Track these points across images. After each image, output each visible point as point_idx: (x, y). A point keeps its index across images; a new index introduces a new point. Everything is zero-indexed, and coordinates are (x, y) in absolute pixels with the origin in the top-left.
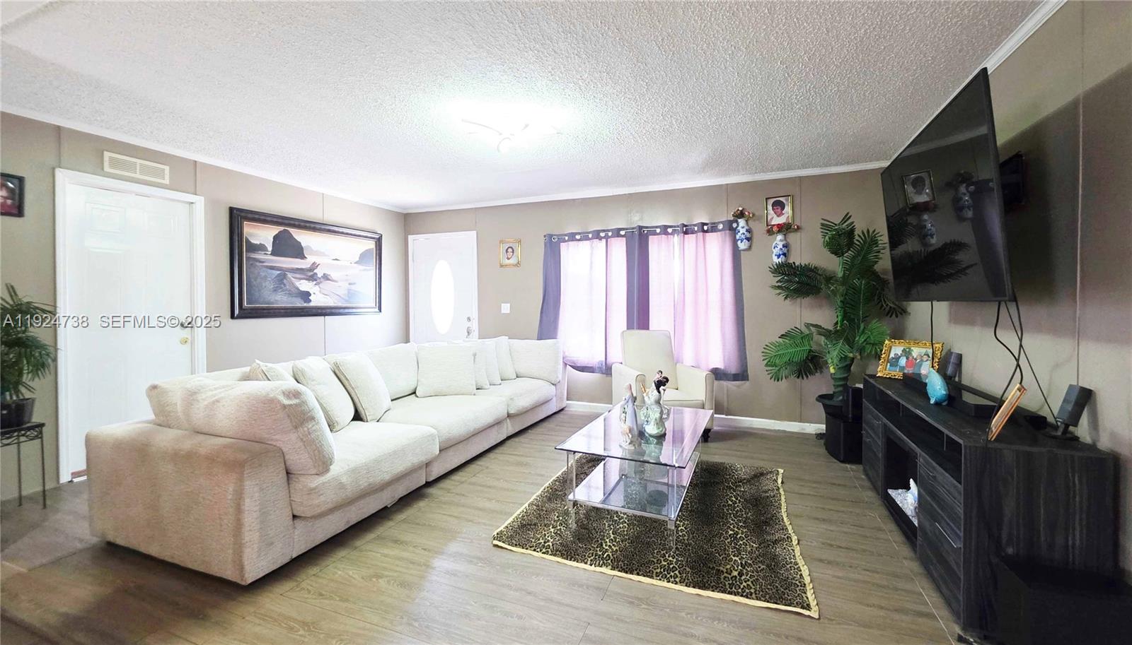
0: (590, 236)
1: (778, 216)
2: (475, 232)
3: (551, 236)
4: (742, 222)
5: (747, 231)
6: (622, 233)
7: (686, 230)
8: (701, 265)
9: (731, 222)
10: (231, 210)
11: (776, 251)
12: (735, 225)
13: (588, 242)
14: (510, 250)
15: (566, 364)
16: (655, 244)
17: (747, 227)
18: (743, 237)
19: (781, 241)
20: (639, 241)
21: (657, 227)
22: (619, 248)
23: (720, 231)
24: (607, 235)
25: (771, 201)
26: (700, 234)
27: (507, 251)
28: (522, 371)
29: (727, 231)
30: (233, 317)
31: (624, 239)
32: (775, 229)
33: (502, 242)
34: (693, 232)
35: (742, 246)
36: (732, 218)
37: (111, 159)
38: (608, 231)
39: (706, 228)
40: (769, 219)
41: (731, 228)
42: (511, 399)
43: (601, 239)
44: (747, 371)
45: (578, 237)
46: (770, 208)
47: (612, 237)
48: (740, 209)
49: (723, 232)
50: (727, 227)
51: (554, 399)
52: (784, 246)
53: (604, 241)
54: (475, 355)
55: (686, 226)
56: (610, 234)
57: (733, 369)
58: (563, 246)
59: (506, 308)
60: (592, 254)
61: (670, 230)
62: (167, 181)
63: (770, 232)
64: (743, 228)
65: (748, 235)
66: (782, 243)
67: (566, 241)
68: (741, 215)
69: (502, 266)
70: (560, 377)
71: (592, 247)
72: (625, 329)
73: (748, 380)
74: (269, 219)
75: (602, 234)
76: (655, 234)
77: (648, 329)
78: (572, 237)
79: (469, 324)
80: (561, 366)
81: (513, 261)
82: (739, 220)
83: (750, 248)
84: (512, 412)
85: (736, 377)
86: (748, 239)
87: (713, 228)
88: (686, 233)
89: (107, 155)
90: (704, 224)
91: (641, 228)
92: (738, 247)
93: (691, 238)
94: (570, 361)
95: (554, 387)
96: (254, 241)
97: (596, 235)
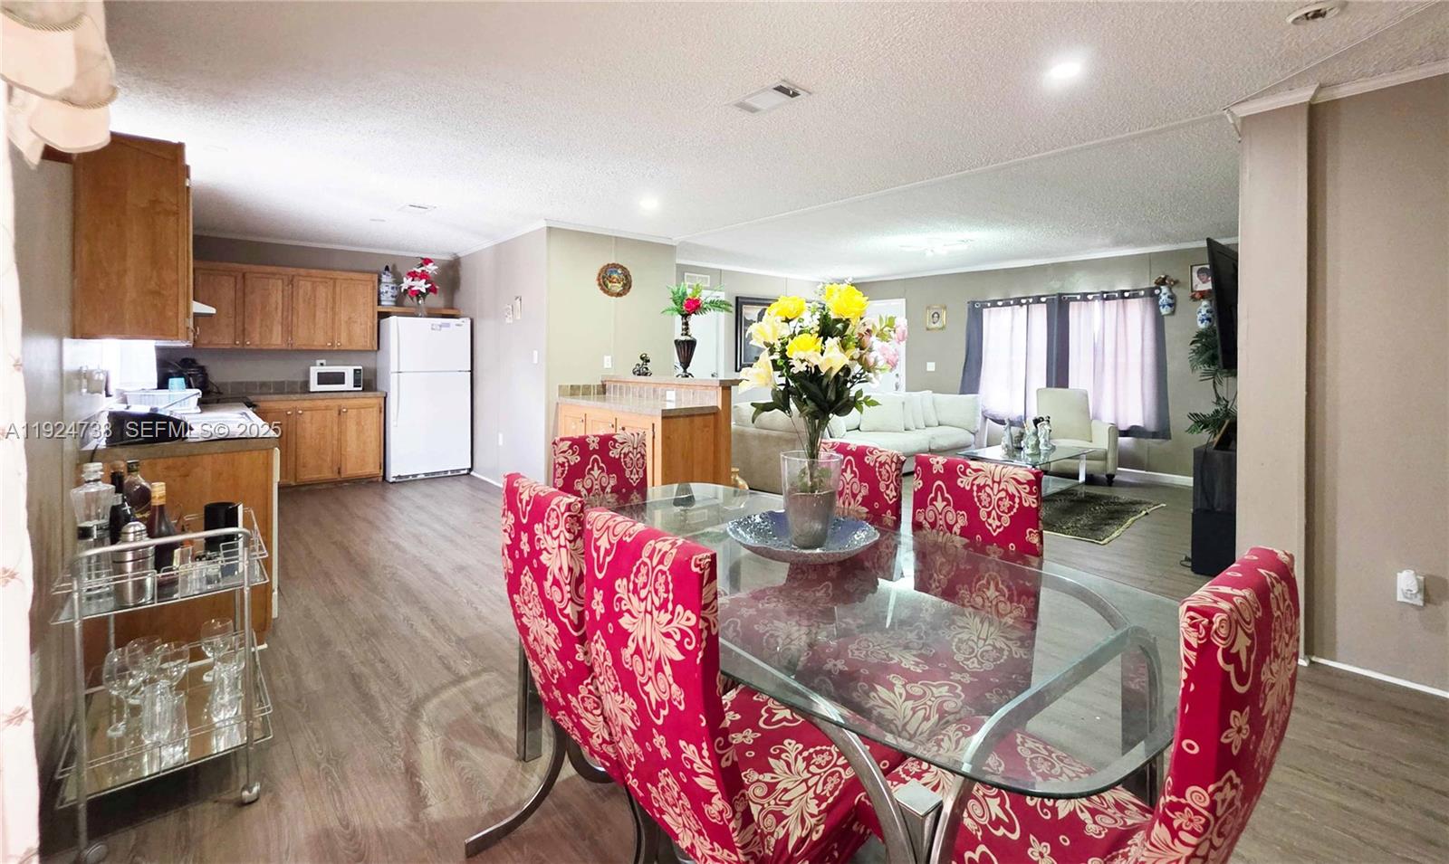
0: (1012, 302)
1: (1204, 283)
2: (904, 300)
3: (974, 303)
4: (1164, 289)
5: (1169, 297)
6: (1043, 299)
7: (1107, 297)
8: (1121, 330)
9: (1153, 289)
10: (737, 298)
11: (1199, 316)
12: (1157, 292)
13: (1010, 308)
14: (936, 315)
15: (986, 418)
16: (1075, 310)
17: (1169, 294)
18: (1165, 303)
19: (1205, 306)
20: (1059, 308)
21: (1078, 294)
22: (1040, 313)
23: (1142, 297)
24: (1028, 301)
25: (1196, 269)
26: (1121, 300)
27: (933, 316)
28: (943, 420)
29: (1149, 298)
30: (736, 371)
31: (1045, 305)
32: (1197, 296)
33: (928, 308)
34: (1114, 298)
35: (1164, 311)
36: (1154, 285)
37: (688, 276)
38: (1030, 297)
39: (1126, 294)
40: (1194, 285)
41: (1152, 294)
42: (933, 438)
43: (1022, 305)
44: (1169, 430)
45: (1000, 303)
46: (1195, 275)
47: (1033, 303)
48: (1163, 276)
49: (1144, 299)
50: (1148, 293)
51: (973, 445)
52: (1207, 311)
53: (1025, 307)
54: (903, 403)
55: (1107, 293)
56: (1031, 300)
57: (1152, 427)
58: (985, 311)
59: (931, 367)
60: (1013, 319)
61: (1090, 297)
62: (708, 285)
63: (1193, 298)
64: (1165, 294)
65: (1171, 301)
66: (1206, 309)
67: (988, 307)
68: (1162, 282)
69: (928, 329)
70: (979, 427)
71: (1013, 313)
72: (1045, 386)
73: (1170, 438)
74: (756, 301)
75: (1023, 301)
76: (1075, 300)
77: (1067, 387)
78: (994, 304)
79: (897, 380)
80: (980, 418)
81: (937, 325)
82: (1162, 287)
83: (1173, 313)
84: (933, 448)
85: (1154, 435)
86: (1170, 305)
87: (1134, 295)
88: (1107, 299)
89: (686, 274)
90: (1124, 291)
91: (1060, 295)
92: (1160, 313)
93: (1112, 304)
94: (990, 415)
95: (972, 436)
96: (748, 318)
97: (1018, 302)
